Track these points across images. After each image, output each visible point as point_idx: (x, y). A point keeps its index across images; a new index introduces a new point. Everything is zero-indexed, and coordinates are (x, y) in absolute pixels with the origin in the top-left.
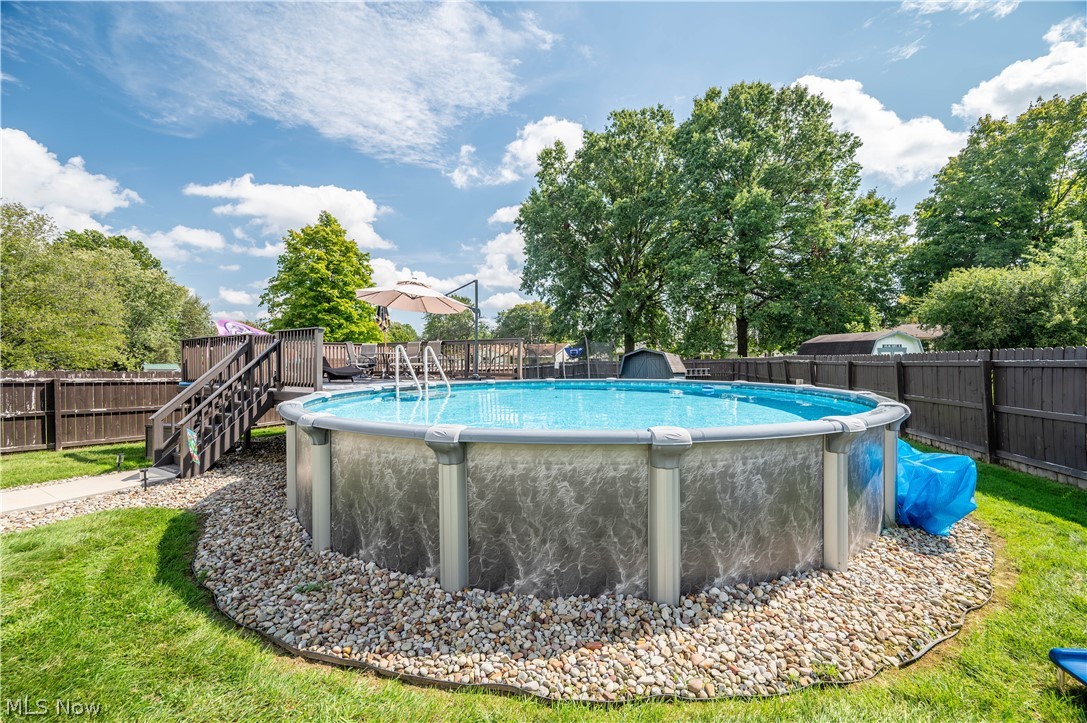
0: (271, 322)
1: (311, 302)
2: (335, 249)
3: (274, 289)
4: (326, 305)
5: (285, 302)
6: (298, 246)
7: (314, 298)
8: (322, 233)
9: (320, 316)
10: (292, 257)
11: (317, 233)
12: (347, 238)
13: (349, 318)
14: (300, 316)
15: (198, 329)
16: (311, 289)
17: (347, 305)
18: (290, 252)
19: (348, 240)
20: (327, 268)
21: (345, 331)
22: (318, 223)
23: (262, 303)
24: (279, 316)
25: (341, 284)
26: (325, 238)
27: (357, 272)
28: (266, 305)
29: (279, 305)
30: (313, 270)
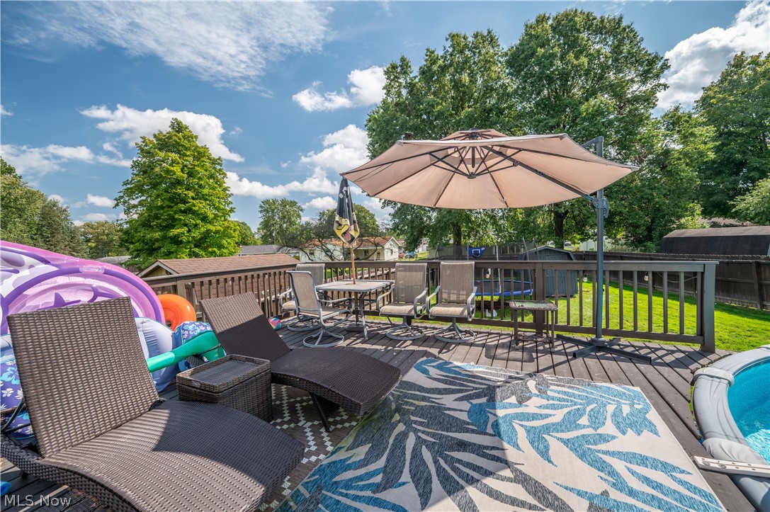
0: (127, 223)
1: (167, 203)
2: (188, 153)
3: (130, 192)
4: (182, 207)
5: (141, 203)
6: (152, 150)
7: (171, 199)
8: (175, 138)
9: (176, 216)
10: (145, 162)
11: (170, 138)
12: (199, 143)
13: (205, 219)
14: (157, 217)
15: (56, 229)
16: (166, 191)
17: (201, 206)
18: (144, 157)
19: (200, 145)
20: (182, 171)
21: (203, 230)
22: (170, 129)
23: (117, 205)
24: (135, 217)
25: (196, 186)
26: (178, 143)
27: (211, 177)
28: (121, 207)
29: (135, 206)
30: (168, 171)
